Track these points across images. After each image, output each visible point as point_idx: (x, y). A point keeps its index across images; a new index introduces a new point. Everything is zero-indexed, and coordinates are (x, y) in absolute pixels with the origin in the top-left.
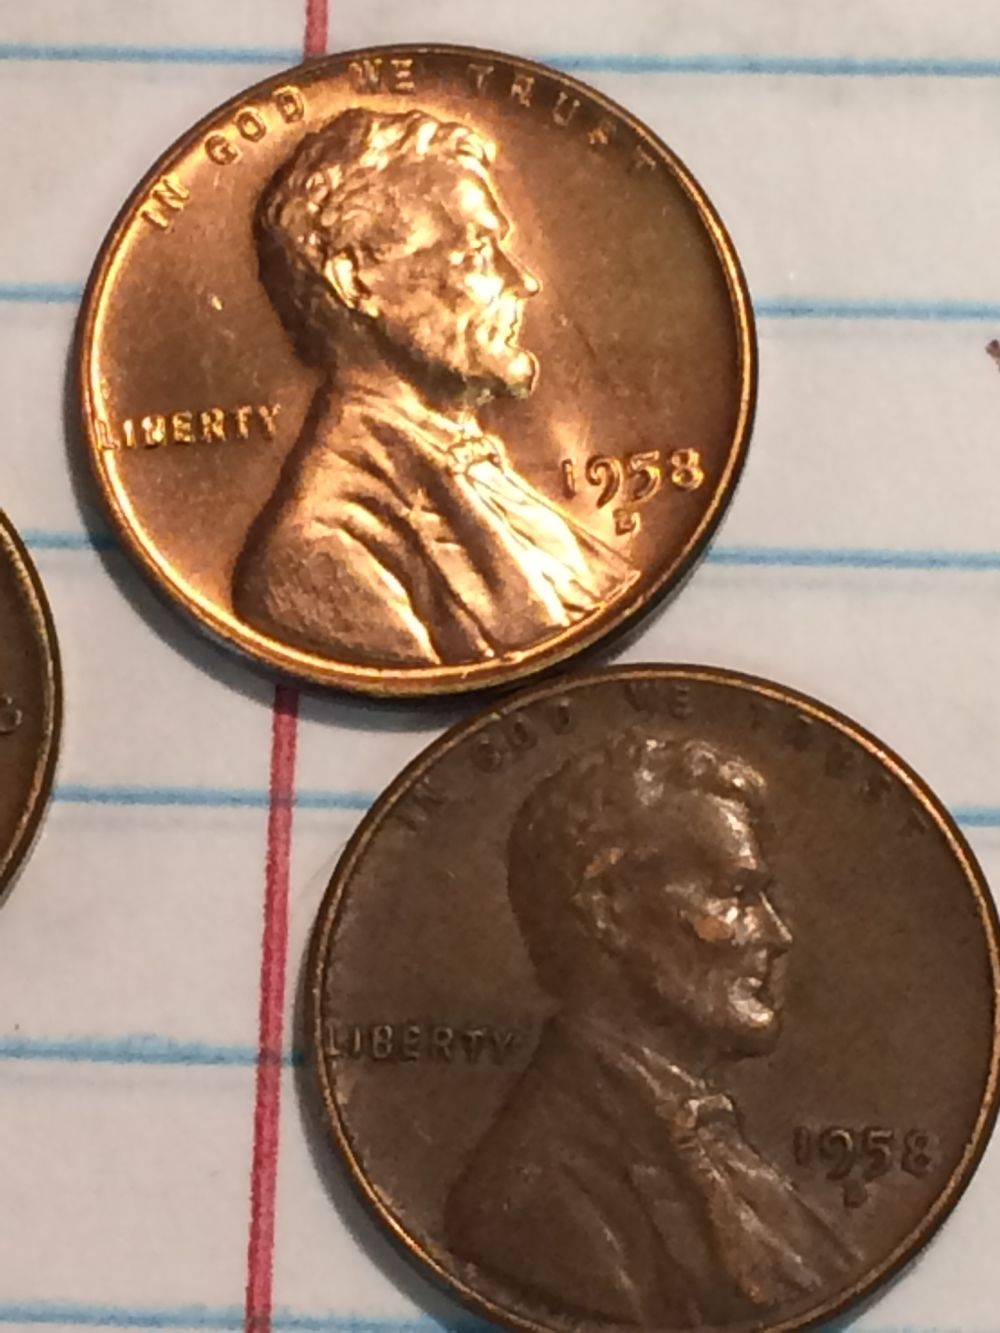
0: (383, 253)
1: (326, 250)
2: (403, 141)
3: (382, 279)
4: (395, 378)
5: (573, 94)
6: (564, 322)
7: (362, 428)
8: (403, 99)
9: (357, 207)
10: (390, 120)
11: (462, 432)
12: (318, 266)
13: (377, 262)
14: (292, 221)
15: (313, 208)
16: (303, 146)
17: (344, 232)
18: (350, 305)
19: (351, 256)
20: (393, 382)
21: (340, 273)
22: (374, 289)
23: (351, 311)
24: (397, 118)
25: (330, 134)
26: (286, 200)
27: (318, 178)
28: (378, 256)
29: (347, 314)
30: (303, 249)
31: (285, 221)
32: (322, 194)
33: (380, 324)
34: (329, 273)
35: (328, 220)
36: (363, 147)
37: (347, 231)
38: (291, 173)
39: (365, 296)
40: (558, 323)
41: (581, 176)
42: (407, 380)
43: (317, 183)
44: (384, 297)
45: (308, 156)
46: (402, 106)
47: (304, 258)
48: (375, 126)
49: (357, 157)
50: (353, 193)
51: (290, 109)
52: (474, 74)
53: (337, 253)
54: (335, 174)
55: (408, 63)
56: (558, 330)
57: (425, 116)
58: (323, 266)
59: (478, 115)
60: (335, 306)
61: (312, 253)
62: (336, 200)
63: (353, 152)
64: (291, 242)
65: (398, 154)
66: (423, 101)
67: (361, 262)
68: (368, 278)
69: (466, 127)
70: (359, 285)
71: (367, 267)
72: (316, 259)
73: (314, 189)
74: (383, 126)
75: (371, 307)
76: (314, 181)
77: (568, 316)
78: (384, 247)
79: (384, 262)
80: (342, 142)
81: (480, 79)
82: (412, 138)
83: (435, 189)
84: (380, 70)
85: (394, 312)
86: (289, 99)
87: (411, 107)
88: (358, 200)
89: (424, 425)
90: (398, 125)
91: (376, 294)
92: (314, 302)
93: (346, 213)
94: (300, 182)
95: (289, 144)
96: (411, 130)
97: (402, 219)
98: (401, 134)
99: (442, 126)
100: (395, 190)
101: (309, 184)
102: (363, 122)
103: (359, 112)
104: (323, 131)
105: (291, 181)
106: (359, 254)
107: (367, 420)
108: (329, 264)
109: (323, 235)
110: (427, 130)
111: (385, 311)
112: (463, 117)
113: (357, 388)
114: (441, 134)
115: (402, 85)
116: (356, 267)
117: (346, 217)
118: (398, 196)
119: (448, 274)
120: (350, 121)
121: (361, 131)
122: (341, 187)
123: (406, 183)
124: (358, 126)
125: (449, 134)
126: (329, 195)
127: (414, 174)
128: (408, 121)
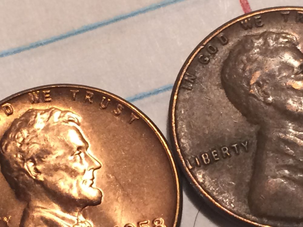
0: (44, 159)
1: (24, 160)
2: (49, 118)
3: (44, 167)
4: (52, 202)
5: (108, 97)
6: (112, 177)
7: (41, 222)
8: (48, 104)
9: (34, 143)
10: (43, 112)
11: (78, 220)
12: (21, 165)
13: (42, 161)
14: (11, 151)
15: (18, 145)
16: (13, 124)
17: (30, 152)
18: (34, 178)
19: (33, 161)
20: (51, 204)
21: (29, 166)
22: (42, 172)
23: (34, 179)
24: (46, 111)
25: (22, 119)
26: (9, 143)
27: (19, 134)
28: (43, 160)
29: (33, 181)
30: (16, 159)
31: (9, 150)
32: (21, 140)
33: (45, 183)
34: (25, 167)
35: (24, 148)
36: (34, 122)
37: (31, 151)
38: (10, 133)
39: (39, 174)
40: (109, 177)
41: (113, 125)
42: (56, 203)
43: (19, 136)
44: (46, 174)
45: (16, 126)
46: (47, 106)
47: (16, 162)
48: (39, 114)
49: (32, 125)
50: (32, 138)
51: (8, 111)
52: (72, 93)
53: (28, 160)
54: (25, 132)
55: (49, 91)
56: (109, 180)
57: (56, 109)
58: (23, 165)
59: (75, 108)
60: (29, 178)
61: (20, 160)
62: (26, 141)
63: (31, 124)
64: (11, 158)
65: (48, 123)
66: (55, 104)
67: (37, 162)
68: (39, 167)
69: (70, 112)
70: (37, 171)
71: (39, 164)
72: (21, 163)
73: (18, 138)
74: (41, 114)
75: (41, 178)
76: (18, 135)
77: (113, 175)
78: (45, 156)
79: (45, 161)
80: (27, 121)
81: (74, 94)
82: (52, 117)
83: (61, 134)
84: (39, 95)
85: (50, 179)
86: (7, 107)
87: (50, 107)
88: (34, 140)
89: (63, 218)
90: (47, 113)
91: (43, 173)
92: (21, 177)
93: (31, 145)
94: (13, 136)
95: (9, 123)
96: (51, 115)
97: (50, 146)
98: (49, 116)
99: (62, 112)
100: (47, 136)
101: (16, 137)
102: (34, 113)
103: (33, 110)
104: (20, 118)
105: (10, 136)
106: (36, 159)
107: (42, 218)
108: (25, 164)
109: (22, 154)
110: (57, 114)
111: (47, 178)
112: (69, 108)
113: (39, 207)
114: (62, 115)
115: (48, 99)
116: (35, 164)
117: (30, 147)
118: (48, 137)
119: (68, 164)
120: (29, 113)
121: (34, 117)
122: (28, 136)
123: (51, 133)
124: (33, 115)
125: (65, 114)
126: (24, 139)
127: (53, 130)
128: (50, 112)
